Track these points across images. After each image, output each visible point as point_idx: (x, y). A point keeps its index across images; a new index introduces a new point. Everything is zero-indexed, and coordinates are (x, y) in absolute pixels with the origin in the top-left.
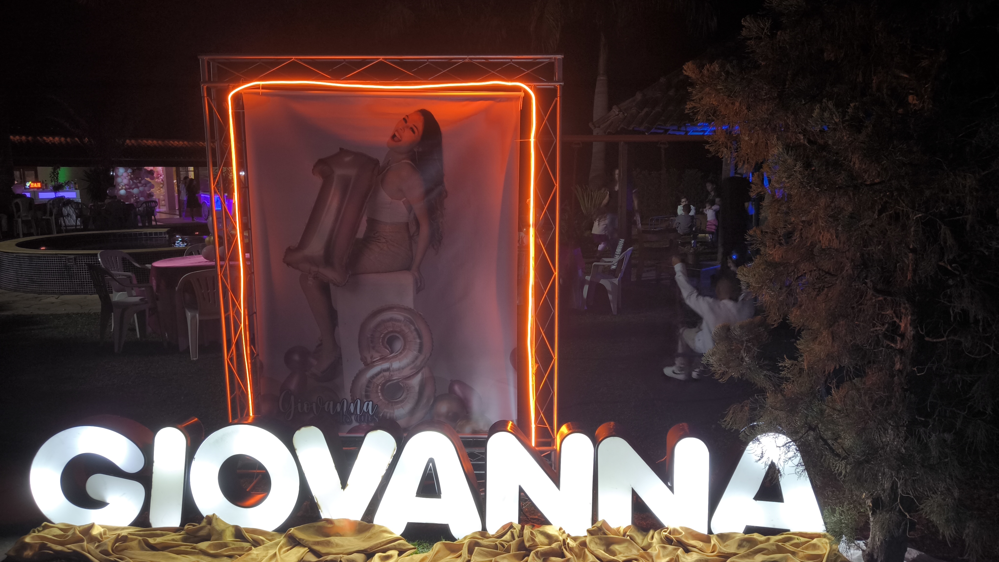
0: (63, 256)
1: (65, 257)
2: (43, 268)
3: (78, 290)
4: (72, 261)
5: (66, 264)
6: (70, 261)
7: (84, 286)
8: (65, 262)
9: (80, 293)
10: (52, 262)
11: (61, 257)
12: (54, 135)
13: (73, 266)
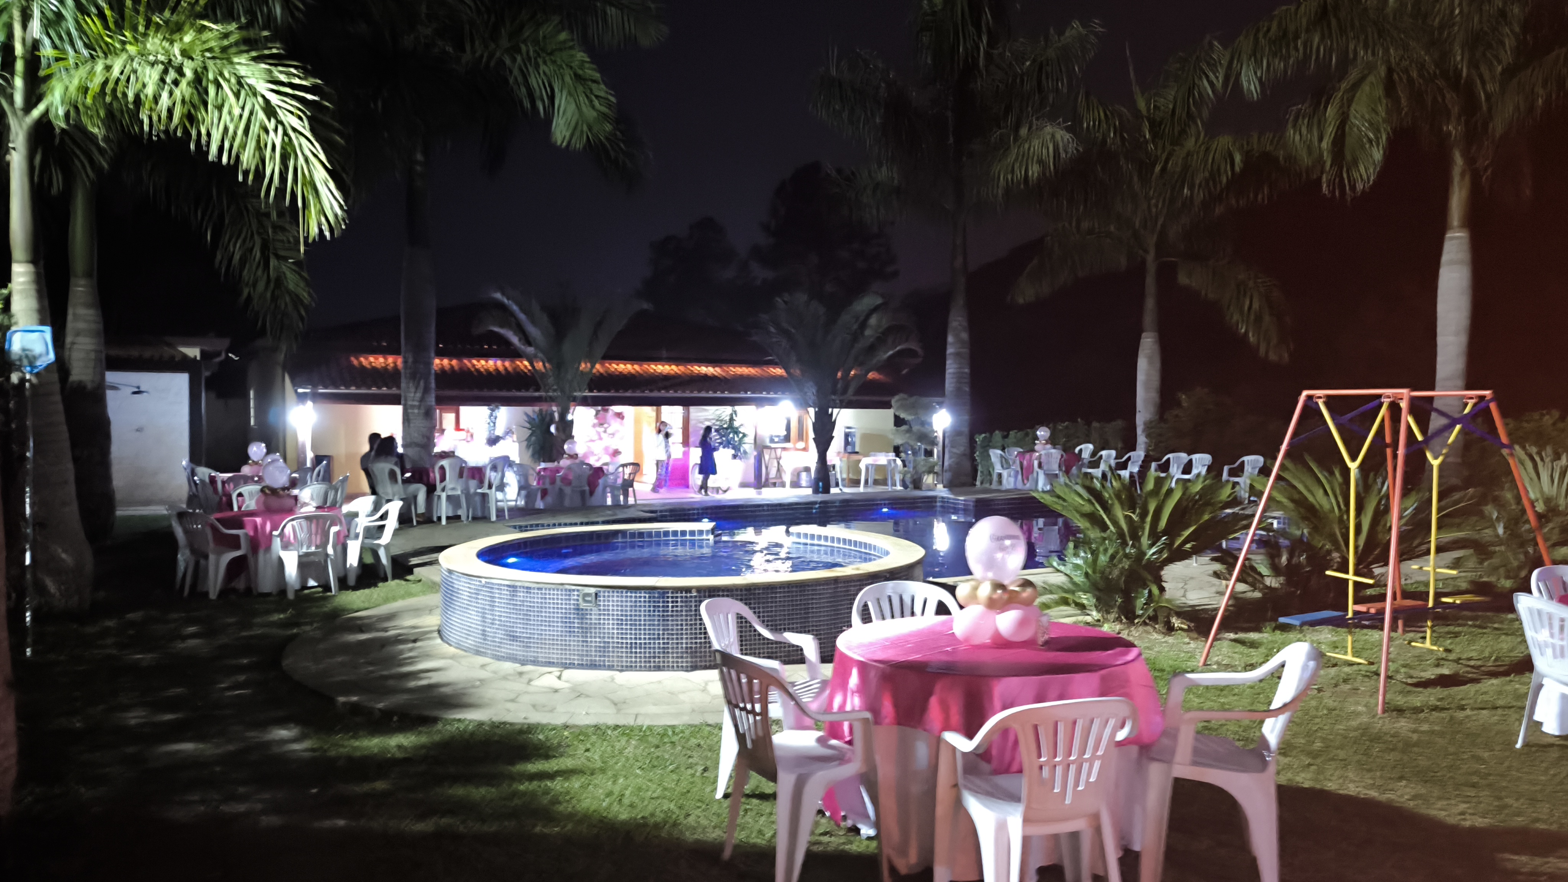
0: (574, 587)
1: (578, 590)
2: (534, 611)
3: (595, 661)
4: (589, 599)
5: (578, 605)
6: (587, 599)
7: (609, 652)
8: (578, 600)
9: (600, 665)
10: (553, 599)
11: (570, 590)
12: (486, 355)
13: (591, 610)
